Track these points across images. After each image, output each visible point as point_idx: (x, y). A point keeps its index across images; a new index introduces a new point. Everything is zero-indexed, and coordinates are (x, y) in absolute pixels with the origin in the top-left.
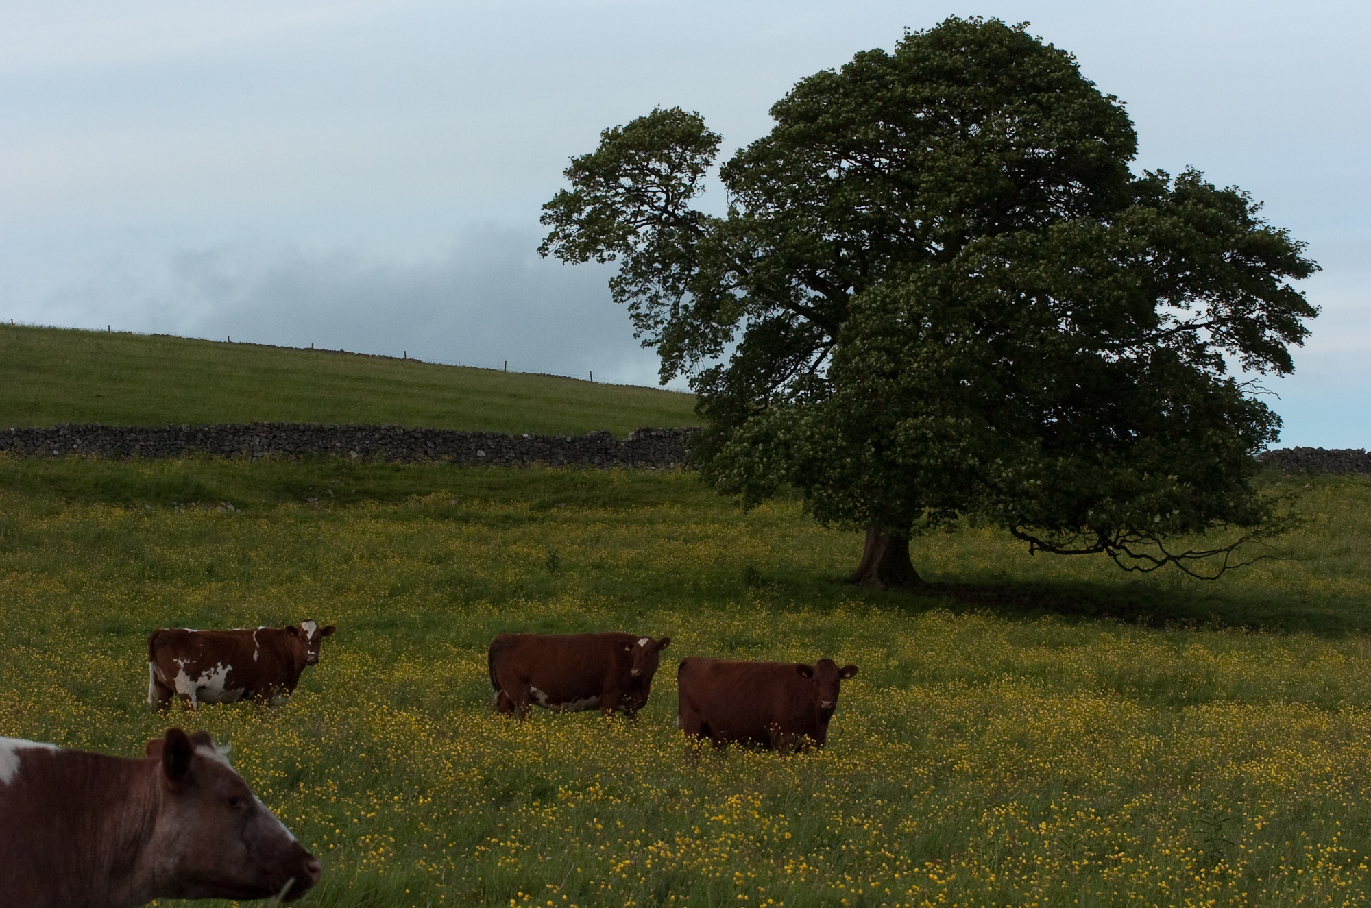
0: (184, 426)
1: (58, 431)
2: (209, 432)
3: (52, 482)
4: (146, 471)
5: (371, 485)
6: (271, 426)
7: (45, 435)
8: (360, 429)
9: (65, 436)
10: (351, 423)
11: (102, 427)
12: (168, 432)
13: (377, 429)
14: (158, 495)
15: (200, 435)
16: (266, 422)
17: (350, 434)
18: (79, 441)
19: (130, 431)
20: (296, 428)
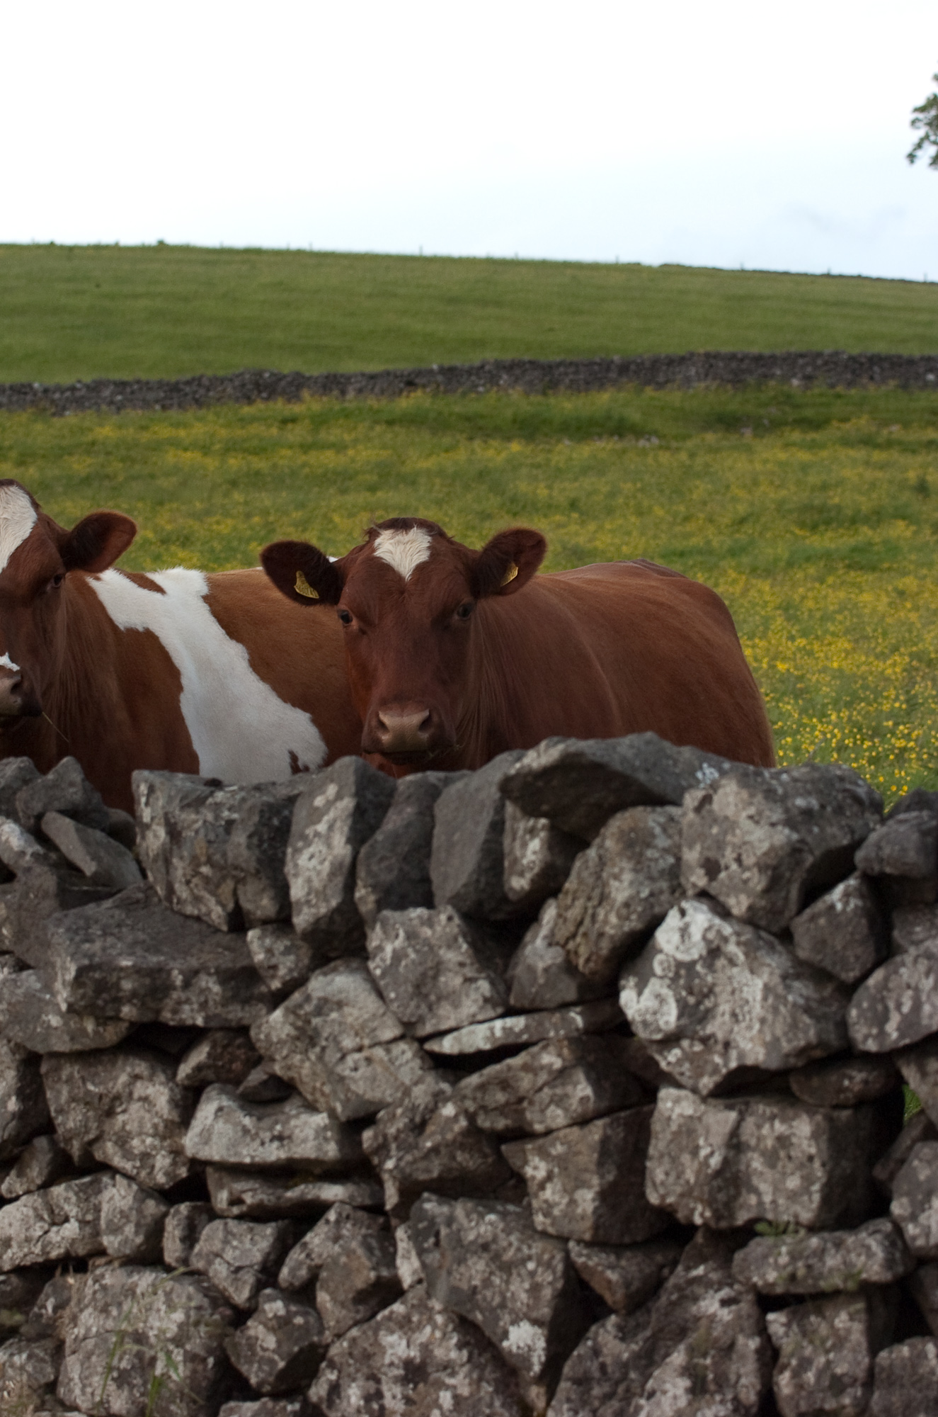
0: (616, 358)
1: (482, 367)
2: (643, 363)
3: (468, 419)
4: (566, 405)
5: (809, 413)
6: (708, 355)
7: (469, 372)
8: (802, 356)
9: (490, 372)
10: (793, 349)
11: (531, 362)
12: (600, 364)
13: (819, 355)
14: (579, 429)
15: (633, 367)
16: (702, 351)
17: (791, 361)
18: (505, 377)
19: (560, 364)
20: (733, 357)
